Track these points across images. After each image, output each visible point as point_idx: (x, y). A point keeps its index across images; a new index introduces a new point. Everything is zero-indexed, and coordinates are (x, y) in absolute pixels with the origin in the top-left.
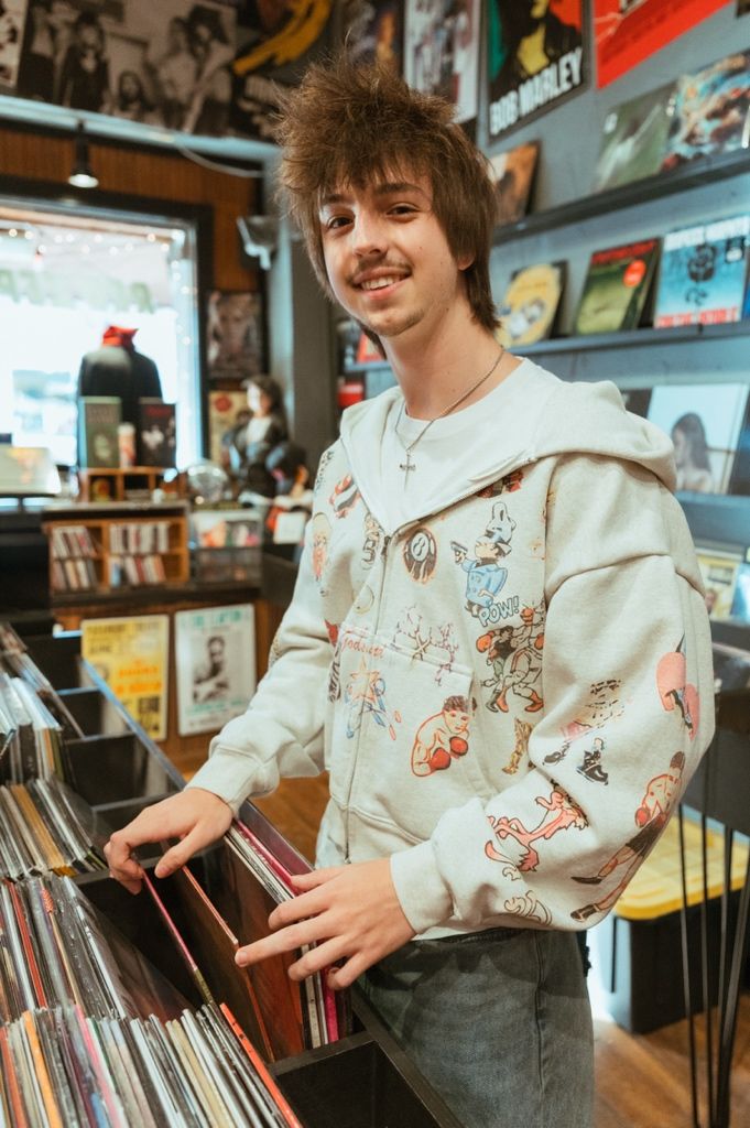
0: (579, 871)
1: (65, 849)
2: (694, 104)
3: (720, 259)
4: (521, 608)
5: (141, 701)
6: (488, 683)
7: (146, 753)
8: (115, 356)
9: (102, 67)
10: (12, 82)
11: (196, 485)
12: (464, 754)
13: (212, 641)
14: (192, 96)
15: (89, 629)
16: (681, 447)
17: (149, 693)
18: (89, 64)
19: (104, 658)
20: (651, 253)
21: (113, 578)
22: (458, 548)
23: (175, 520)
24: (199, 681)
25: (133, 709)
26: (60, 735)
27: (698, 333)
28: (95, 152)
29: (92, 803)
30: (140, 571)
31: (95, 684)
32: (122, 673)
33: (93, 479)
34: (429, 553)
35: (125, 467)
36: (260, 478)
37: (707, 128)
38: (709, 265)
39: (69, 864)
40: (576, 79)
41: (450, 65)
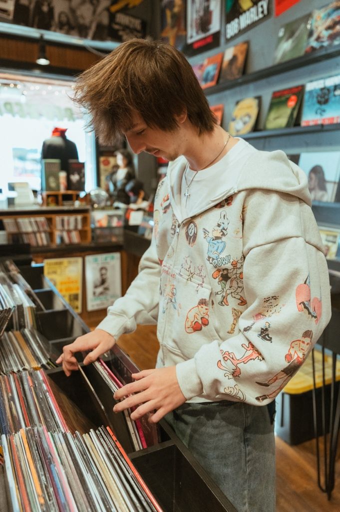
0: (258, 379)
1: (38, 359)
2: (320, 23)
3: (332, 94)
4: (231, 261)
5: (70, 296)
6: (219, 293)
7: (73, 318)
8: (58, 141)
9: (51, 10)
10: (11, 17)
11: (94, 199)
12: (207, 325)
13: (102, 269)
14: (91, 22)
15: (47, 263)
16: (313, 181)
17: (74, 292)
18: (45, 9)
19: (54, 276)
20: (299, 92)
21: (58, 241)
22: (205, 231)
23: (85, 215)
24: (96, 287)
25: (67, 299)
26: (35, 309)
27: (321, 129)
28: (48, 49)
29: (49, 339)
30: (70, 238)
31: (50, 287)
32: (62, 283)
33: (48, 196)
34: (194, 233)
35: (62, 191)
36: (122, 196)
37: (325, 34)
38: (326, 97)
39: (40, 366)
40: (266, 12)
41: (208, 7)
